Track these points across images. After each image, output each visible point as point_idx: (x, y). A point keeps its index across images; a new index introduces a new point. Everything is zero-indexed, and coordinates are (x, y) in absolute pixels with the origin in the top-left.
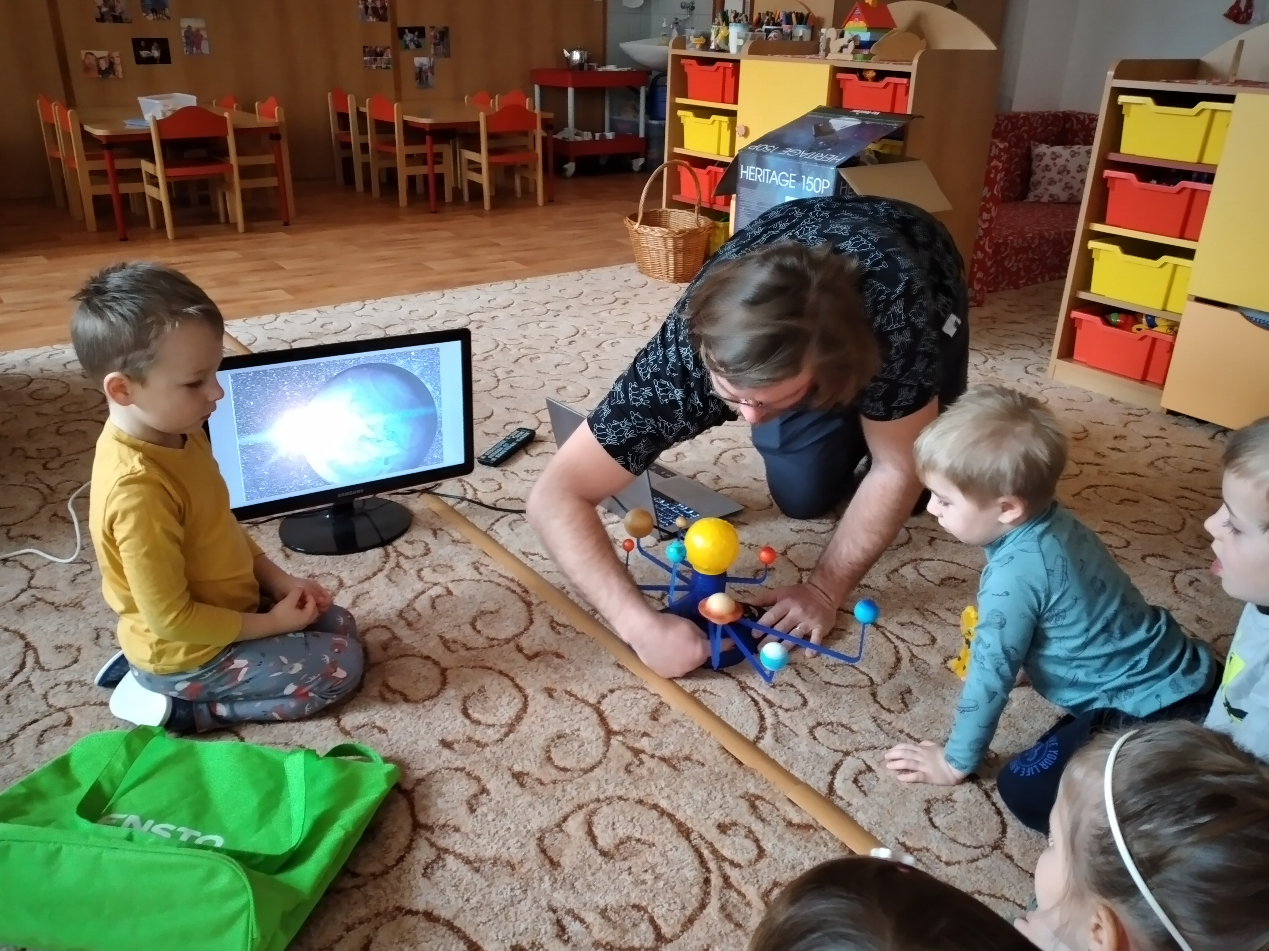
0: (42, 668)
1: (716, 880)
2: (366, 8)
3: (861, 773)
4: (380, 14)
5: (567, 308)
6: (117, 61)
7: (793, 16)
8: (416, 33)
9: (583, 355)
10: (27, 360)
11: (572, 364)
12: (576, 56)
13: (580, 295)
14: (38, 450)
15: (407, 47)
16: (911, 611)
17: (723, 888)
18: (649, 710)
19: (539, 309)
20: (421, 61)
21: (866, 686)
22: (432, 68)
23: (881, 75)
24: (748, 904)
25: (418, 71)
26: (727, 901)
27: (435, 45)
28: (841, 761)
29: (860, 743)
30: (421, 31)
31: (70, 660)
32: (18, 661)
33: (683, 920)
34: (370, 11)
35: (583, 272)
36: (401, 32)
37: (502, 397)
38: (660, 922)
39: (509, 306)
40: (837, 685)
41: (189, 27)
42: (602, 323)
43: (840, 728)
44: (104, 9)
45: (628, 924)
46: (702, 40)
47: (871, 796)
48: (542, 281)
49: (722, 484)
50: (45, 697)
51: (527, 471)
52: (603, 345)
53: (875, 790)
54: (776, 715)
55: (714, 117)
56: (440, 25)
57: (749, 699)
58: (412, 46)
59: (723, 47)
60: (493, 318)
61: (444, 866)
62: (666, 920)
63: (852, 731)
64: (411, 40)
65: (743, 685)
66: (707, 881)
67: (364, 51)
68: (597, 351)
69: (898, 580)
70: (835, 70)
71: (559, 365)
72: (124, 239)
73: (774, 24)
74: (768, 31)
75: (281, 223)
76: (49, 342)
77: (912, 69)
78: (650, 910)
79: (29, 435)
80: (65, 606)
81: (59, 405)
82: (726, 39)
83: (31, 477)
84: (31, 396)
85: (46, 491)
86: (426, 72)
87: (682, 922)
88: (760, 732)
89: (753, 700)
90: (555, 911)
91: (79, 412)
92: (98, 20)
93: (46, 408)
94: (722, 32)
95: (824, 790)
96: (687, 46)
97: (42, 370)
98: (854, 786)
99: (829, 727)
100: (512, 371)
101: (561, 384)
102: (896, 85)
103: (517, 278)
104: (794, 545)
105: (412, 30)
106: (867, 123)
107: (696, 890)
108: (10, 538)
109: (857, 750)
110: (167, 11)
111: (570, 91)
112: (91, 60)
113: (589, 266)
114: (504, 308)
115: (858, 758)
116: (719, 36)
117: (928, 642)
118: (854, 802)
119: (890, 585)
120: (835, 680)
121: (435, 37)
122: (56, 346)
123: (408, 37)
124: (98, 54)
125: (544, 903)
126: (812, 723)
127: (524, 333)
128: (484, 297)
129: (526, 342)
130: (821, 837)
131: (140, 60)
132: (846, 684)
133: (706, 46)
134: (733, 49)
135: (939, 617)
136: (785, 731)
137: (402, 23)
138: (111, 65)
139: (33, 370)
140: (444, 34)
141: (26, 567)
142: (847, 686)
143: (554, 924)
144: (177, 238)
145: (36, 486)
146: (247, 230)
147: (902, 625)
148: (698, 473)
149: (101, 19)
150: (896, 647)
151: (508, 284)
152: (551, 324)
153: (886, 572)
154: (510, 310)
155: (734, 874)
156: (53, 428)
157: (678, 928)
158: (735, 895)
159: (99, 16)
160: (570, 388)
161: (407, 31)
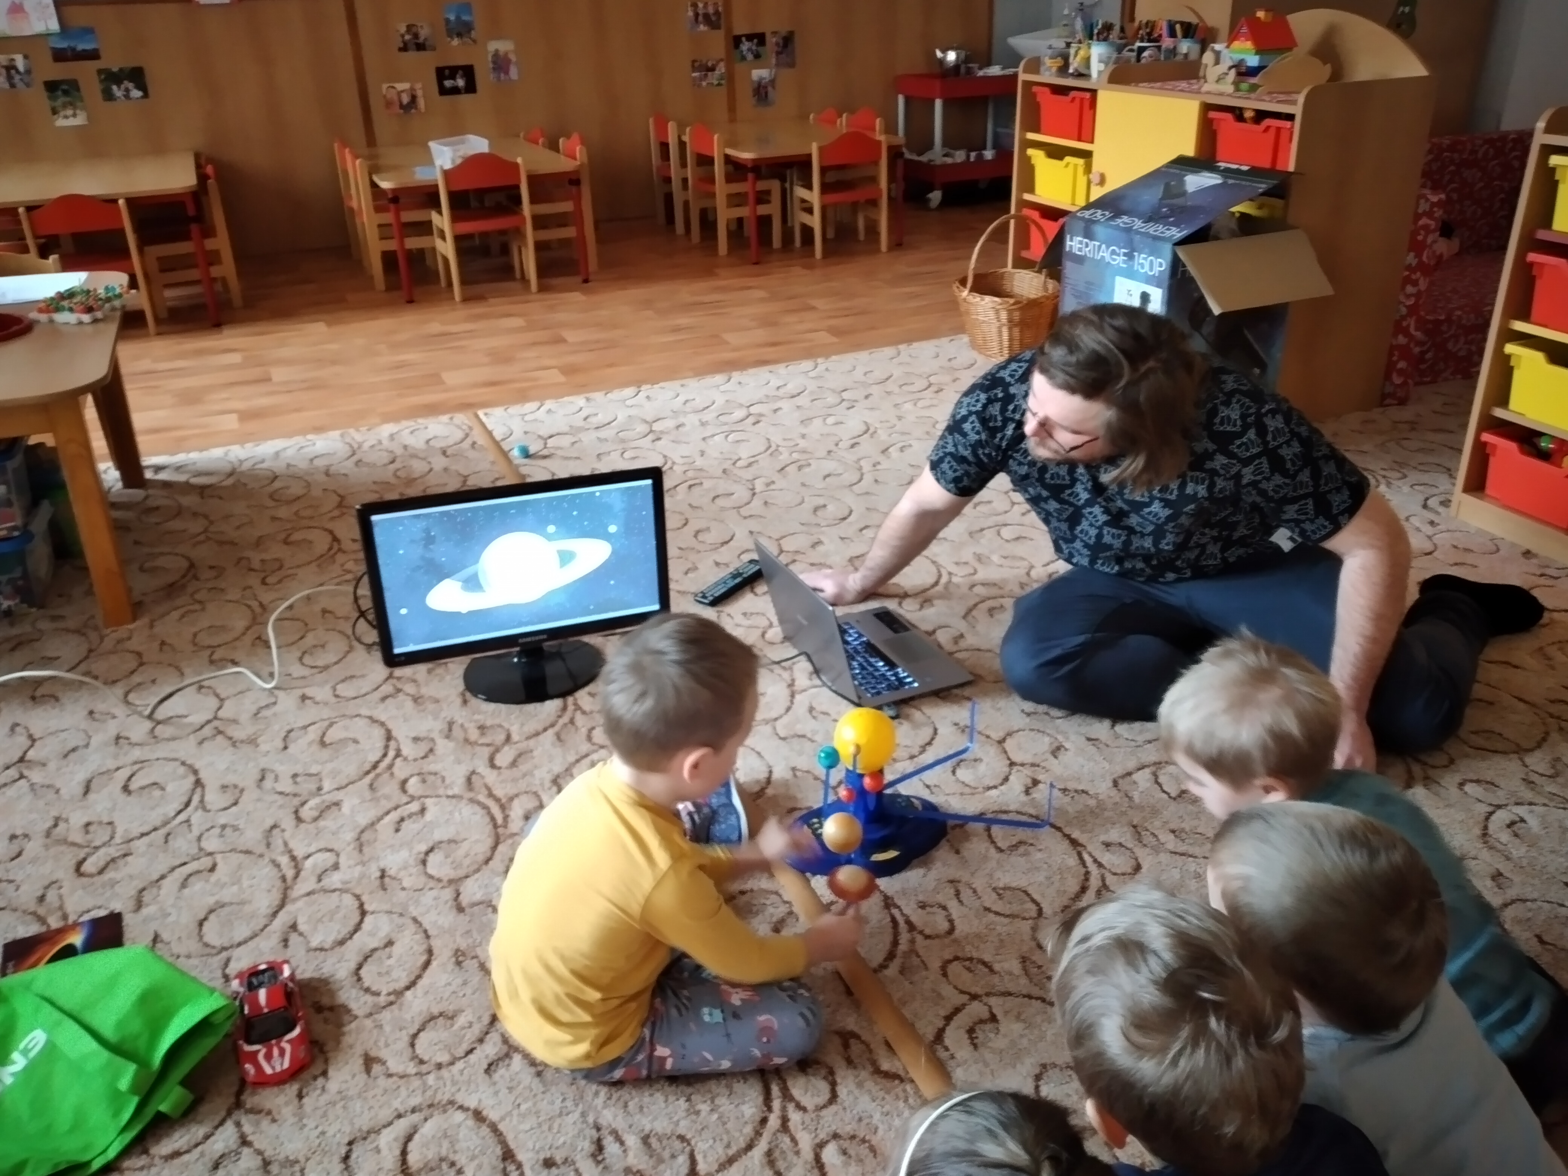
0: (205, 810)
1: (774, 1121)
2: (697, 15)
3: (982, 1021)
4: (713, 21)
5: (867, 397)
6: (419, 93)
7: (1178, 27)
8: (755, 41)
9: (862, 463)
10: (277, 454)
11: (846, 476)
12: (952, 56)
13: (887, 379)
14: (262, 561)
15: (744, 58)
16: (1126, 829)
17: (778, 1131)
18: (774, 919)
19: (831, 399)
20: (759, 74)
21: (1031, 918)
22: (773, 82)
23: (1261, 115)
24: (797, 1153)
25: (756, 85)
26: (777, 1146)
27: (778, 53)
28: (964, 1006)
29: (993, 986)
30: (760, 39)
31: (232, 801)
32: (185, 799)
33: (723, 1158)
34: (700, 18)
35: (902, 347)
36: (737, 41)
37: (751, 516)
38: (699, 1158)
39: (799, 394)
40: (997, 913)
41: (497, 51)
42: (900, 418)
43: (980, 966)
44: (407, 37)
45: (666, 1154)
46: (1059, 62)
47: (981, 1049)
48: (848, 360)
49: (963, 644)
50: (199, 839)
51: (745, 614)
52: (891, 450)
53: (990, 1044)
54: (912, 941)
55: (1068, 159)
56: (784, 30)
57: (889, 919)
58: (750, 57)
59: (1083, 71)
60: (775, 411)
61: (508, 1065)
62: (705, 1157)
63: (992, 970)
64: (749, 50)
65: (890, 901)
66: (764, 1121)
67: (693, 66)
68: (881, 458)
69: (1127, 788)
70: (1207, 108)
71: (828, 475)
72: (411, 301)
73: (1149, 41)
74: (1141, 50)
75: (579, 279)
76: (303, 432)
77: (1297, 110)
78: (693, 1143)
79: (259, 543)
80: (242, 742)
81: (295, 507)
82: (1087, 61)
83: (248, 591)
84: (271, 496)
85: (258, 610)
86: (765, 87)
87: (721, 1161)
88: (886, 960)
89: (894, 921)
90: (598, 1129)
91: (312, 518)
92: (400, 50)
93: (283, 512)
94: (1082, 53)
95: (930, 1037)
96: (1042, 69)
97: (289, 465)
98: (967, 1036)
99: (967, 963)
100: (773, 482)
101: (820, 501)
102: (1278, 129)
103: (819, 356)
104: (1018, 731)
105: (750, 37)
106: (1230, 181)
107: (748, 1130)
108: (212, 662)
109: (988, 994)
110: (473, 34)
111: (938, 104)
112: (392, 95)
113: (910, 339)
114: (793, 397)
115: (985, 1004)
116: (1078, 58)
117: (1129, 870)
118: (958, 1055)
119: (1114, 792)
120: (998, 907)
121: (777, 44)
122: (309, 437)
123: (745, 46)
124: (400, 86)
125: (591, 1119)
126: (948, 956)
127: (804, 431)
128: (775, 382)
129: (802, 443)
130: (905, 1091)
131: (443, 91)
132: (1008, 913)
133: (1063, 70)
134: (1094, 74)
135: (1158, 840)
136: (915, 961)
137: (738, 31)
138: (414, 98)
139: (279, 466)
140: (787, 41)
141: (217, 696)
142: (1008, 916)
143: (593, 1143)
144: (466, 299)
145: (249, 603)
146: (543, 288)
147: (1107, 845)
148: (940, 627)
149: (404, 48)
150: (1087, 873)
151: (806, 365)
152: (840, 419)
153: (1115, 776)
154: (799, 401)
155: (795, 1116)
156: (283, 536)
157: (716, 1167)
158: (787, 1140)
159: (401, 45)
160: (830, 508)
161: (744, 39)
